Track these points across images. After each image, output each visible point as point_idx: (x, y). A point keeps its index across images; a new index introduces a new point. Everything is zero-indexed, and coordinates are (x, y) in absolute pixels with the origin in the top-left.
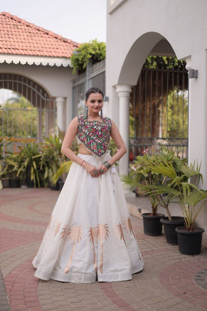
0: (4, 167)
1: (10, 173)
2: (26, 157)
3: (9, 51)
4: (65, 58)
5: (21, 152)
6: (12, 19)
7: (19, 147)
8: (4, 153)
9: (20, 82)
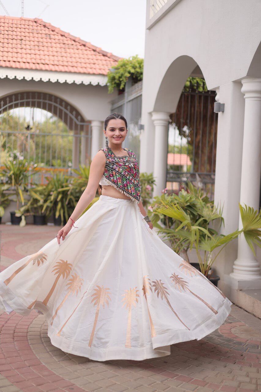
0: (29, 200)
1: (36, 208)
2: (53, 189)
3: (38, 67)
4: (103, 75)
5: (49, 184)
6: (45, 26)
7: (46, 178)
8: (29, 185)
9: (50, 102)
